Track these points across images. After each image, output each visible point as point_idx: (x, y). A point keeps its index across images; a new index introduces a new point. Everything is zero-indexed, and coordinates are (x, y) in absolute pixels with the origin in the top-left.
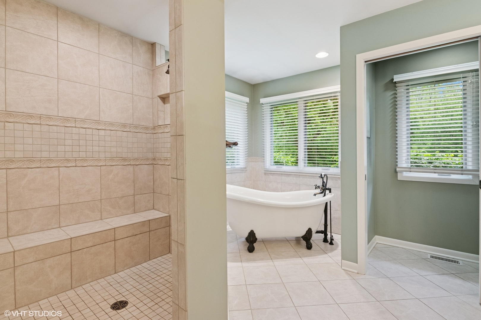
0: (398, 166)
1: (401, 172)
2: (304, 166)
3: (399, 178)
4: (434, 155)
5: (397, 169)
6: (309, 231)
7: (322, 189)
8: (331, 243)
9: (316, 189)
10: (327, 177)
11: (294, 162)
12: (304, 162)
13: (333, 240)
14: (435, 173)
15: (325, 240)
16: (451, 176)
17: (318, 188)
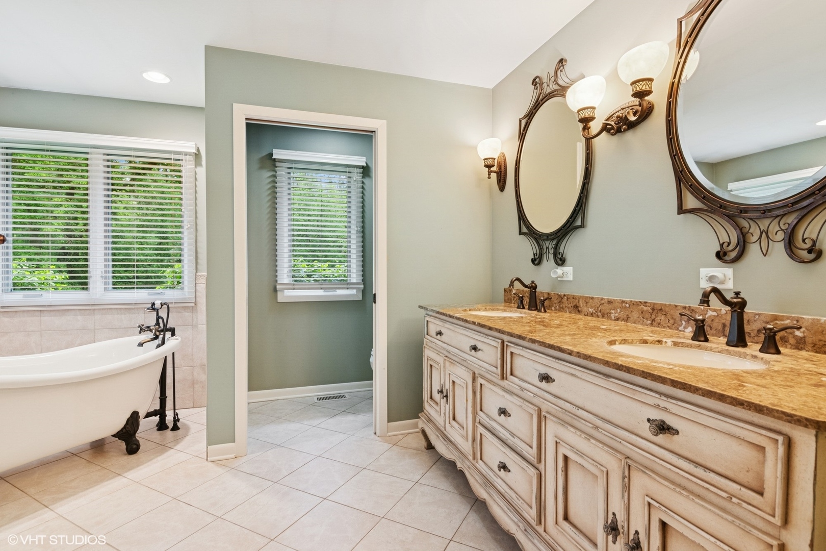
0: (278, 282)
1: (283, 290)
2: (105, 289)
3: (280, 299)
4: (312, 266)
5: (278, 287)
6: (134, 417)
7: (158, 331)
8: (175, 428)
9: (140, 332)
10: (168, 308)
11: (65, 281)
12: (104, 281)
13: (178, 420)
14: (321, 289)
15: (162, 426)
16: (336, 291)
17: (148, 330)
